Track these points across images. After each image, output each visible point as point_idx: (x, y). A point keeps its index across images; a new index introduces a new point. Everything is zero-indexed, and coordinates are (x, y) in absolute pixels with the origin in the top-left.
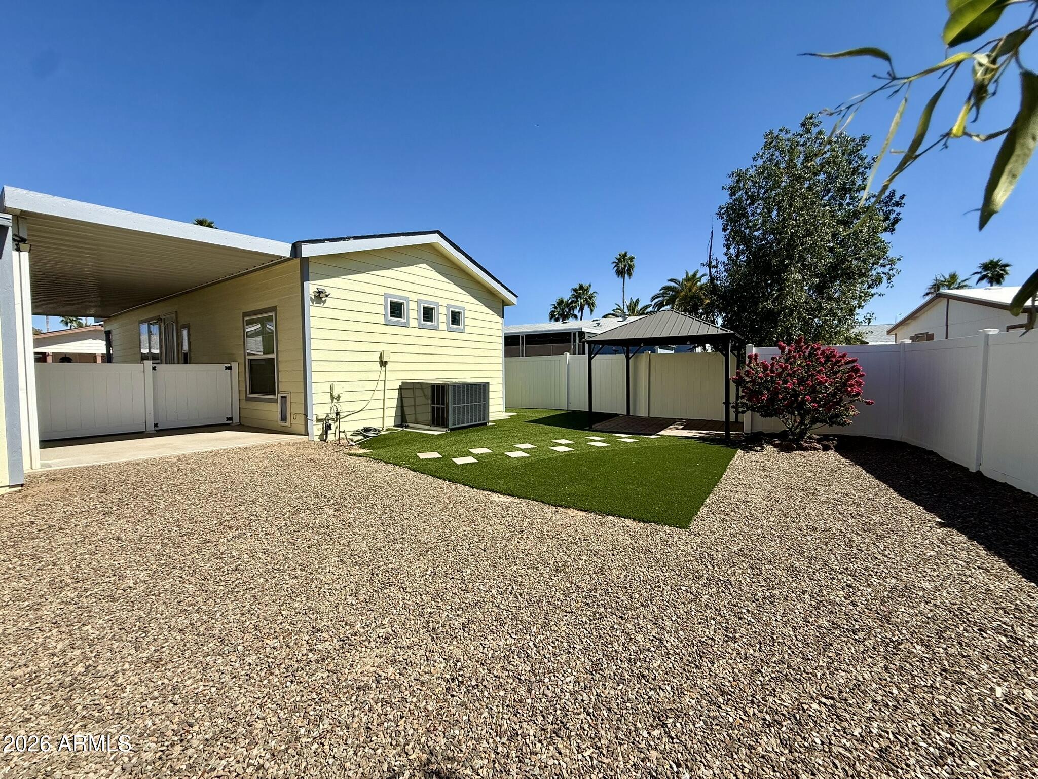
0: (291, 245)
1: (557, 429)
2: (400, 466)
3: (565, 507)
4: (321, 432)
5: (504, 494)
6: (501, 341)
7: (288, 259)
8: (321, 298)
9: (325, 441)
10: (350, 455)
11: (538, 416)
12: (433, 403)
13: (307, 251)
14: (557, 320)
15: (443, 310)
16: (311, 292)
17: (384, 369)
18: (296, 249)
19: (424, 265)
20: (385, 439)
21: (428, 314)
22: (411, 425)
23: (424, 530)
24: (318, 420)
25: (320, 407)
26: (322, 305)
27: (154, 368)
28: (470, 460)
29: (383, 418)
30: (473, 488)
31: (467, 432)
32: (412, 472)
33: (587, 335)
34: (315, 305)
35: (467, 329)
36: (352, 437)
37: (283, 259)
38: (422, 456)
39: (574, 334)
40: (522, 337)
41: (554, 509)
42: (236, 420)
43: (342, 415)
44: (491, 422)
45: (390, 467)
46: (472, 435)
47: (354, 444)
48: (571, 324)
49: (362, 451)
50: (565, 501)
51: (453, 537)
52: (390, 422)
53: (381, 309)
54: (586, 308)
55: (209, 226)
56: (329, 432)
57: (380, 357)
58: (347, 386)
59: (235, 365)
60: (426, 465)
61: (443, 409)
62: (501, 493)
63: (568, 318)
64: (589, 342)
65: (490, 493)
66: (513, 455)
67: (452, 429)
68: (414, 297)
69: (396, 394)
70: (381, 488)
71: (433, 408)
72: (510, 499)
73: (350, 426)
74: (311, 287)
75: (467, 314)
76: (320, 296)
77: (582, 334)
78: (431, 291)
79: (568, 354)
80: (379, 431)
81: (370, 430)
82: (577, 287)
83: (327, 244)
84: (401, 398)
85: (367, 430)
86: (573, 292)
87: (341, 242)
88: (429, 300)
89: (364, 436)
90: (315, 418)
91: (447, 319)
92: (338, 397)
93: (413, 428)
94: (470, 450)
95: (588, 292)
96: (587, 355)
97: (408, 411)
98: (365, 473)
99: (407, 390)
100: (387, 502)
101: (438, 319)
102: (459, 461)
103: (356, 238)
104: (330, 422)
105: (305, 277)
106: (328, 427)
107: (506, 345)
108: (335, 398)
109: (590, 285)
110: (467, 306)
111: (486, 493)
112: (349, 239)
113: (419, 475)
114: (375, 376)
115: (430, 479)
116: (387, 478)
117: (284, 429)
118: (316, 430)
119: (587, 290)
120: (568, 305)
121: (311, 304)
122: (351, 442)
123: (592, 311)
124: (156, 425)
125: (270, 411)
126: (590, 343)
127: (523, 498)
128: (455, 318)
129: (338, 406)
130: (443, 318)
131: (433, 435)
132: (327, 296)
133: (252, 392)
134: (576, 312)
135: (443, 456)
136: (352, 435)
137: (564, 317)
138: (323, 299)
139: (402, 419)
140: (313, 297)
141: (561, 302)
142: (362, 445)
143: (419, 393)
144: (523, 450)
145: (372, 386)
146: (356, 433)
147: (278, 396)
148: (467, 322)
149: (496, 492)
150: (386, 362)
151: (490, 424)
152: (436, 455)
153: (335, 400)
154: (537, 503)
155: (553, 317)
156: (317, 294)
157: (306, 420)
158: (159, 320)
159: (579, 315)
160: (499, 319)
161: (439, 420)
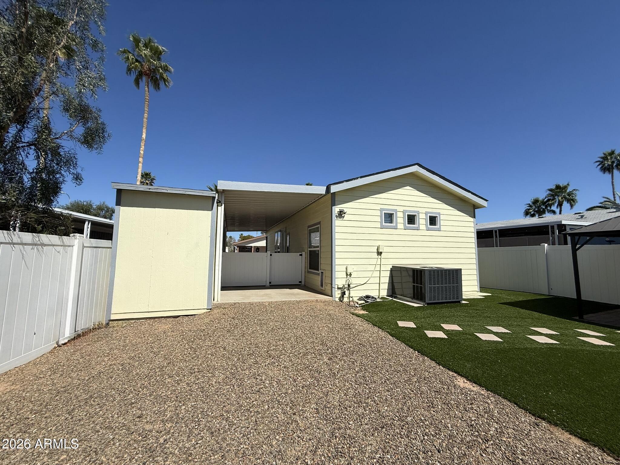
0: (326, 187)
1: (536, 314)
2: (383, 330)
3: (549, 422)
4: (340, 295)
5: (470, 381)
6: (474, 235)
7: (325, 195)
8: (342, 215)
9: (342, 301)
10: (353, 314)
11: (513, 298)
12: (414, 282)
13: (334, 189)
14: (533, 216)
15: (422, 216)
16: (336, 212)
17: (380, 257)
18: (328, 189)
19: (408, 188)
20: (378, 305)
21: (411, 219)
22: (398, 296)
23: (386, 400)
24: (338, 288)
25: (339, 280)
26: (342, 219)
27: (271, 255)
28: (440, 334)
29: (379, 290)
30: (439, 365)
31: (442, 308)
32: (390, 337)
33: (568, 229)
34: (338, 219)
35: (443, 228)
36: (358, 301)
37: (323, 195)
38: (401, 324)
39: (553, 227)
40: (496, 231)
41: (533, 419)
42: (303, 283)
43: (351, 286)
44: (465, 300)
45: (376, 329)
46: (445, 311)
47: (358, 306)
48: (548, 218)
49: (362, 312)
50: (550, 413)
51: (409, 419)
52: (384, 293)
53: (377, 218)
54: (566, 205)
55: (311, 185)
56: (345, 296)
57: (377, 249)
58: (355, 268)
59: (303, 253)
60: (402, 332)
61: (421, 288)
62: (467, 378)
63: (545, 213)
64: (570, 234)
65: (455, 375)
66: (484, 337)
67: (428, 304)
68: (402, 209)
69: (388, 274)
70: (364, 346)
71: (414, 286)
72: (476, 388)
73: (356, 294)
74: (336, 209)
75: (442, 217)
76: (341, 214)
77: (562, 227)
78: (413, 204)
79: (546, 245)
80: (375, 298)
81: (369, 297)
82: (554, 187)
83: (345, 183)
84: (392, 277)
85: (368, 297)
86: (548, 192)
87: (353, 181)
88: (411, 210)
89: (365, 301)
90: (336, 287)
91: (426, 222)
92: (350, 275)
93: (400, 299)
94: (442, 325)
95: (566, 191)
96: (569, 246)
97: (396, 286)
98: (357, 332)
99: (396, 272)
100: (365, 361)
101: (419, 222)
102: (431, 334)
103: (361, 177)
104: (345, 290)
105: (333, 204)
106: (344, 293)
107: (478, 238)
108: (348, 275)
109: (568, 185)
110: (442, 212)
111: (451, 373)
112: (357, 178)
113: (395, 340)
114: (374, 262)
115: (403, 346)
116: (371, 339)
117: (321, 291)
118: (337, 294)
119: (565, 187)
120: (543, 203)
121: (336, 219)
122: (356, 305)
123: (572, 206)
124: (270, 283)
125: (316, 280)
126: (573, 235)
127: (491, 391)
128: (433, 221)
129: (350, 280)
130: (422, 222)
131: (413, 306)
132: (345, 213)
133: (310, 268)
134: (554, 208)
135: (418, 327)
136: (358, 300)
137: (540, 213)
138: (343, 215)
139: (393, 291)
140: (337, 215)
141: (536, 202)
142: (363, 307)
143: (405, 273)
144: (496, 334)
145: (372, 268)
146: (361, 299)
147: (320, 272)
148: (442, 223)
149: (462, 376)
150: (381, 253)
151: (463, 302)
152: (412, 325)
153: (348, 277)
154: (509, 403)
155: (527, 213)
156: (339, 213)
157: (332, 287)
158: (280, 231)
159: (558, 211)
160: (472, 219)
161: (418, 295)
